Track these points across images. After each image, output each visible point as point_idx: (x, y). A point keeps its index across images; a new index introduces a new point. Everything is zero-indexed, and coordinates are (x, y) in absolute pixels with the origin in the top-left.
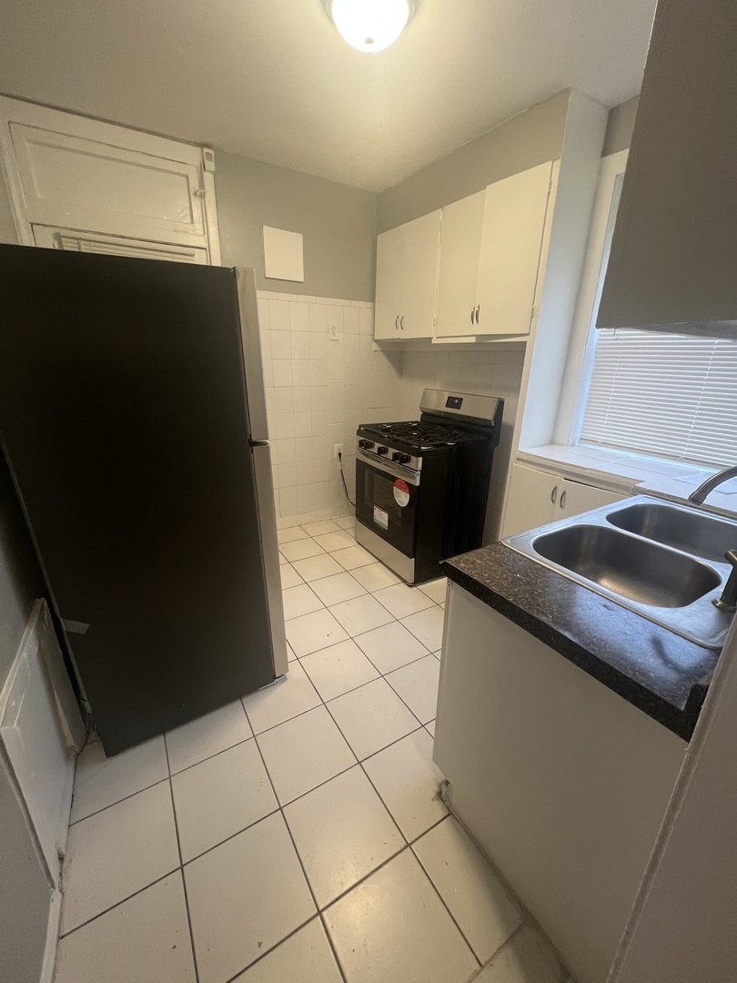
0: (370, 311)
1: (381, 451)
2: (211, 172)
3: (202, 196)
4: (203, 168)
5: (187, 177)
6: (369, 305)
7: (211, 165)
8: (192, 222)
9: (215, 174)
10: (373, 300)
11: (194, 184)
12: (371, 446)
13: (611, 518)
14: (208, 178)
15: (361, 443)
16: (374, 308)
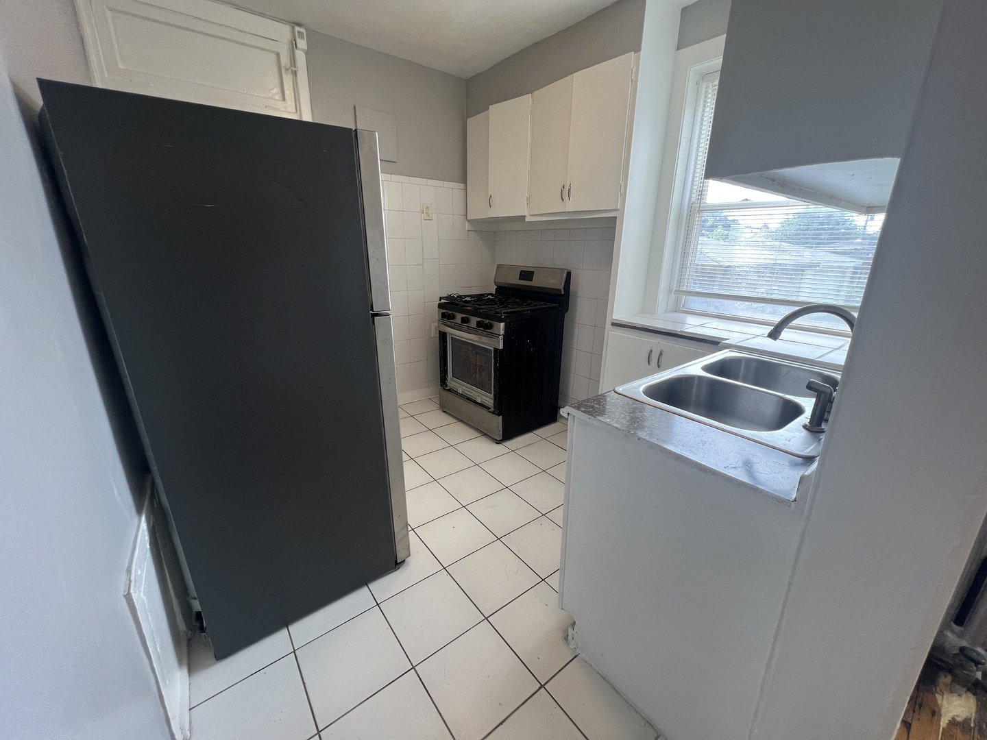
0: (463, 192)
1: (465, 321)
2: (303, 50)
3: (295, 73)
4: (294, 45)
5: (278, 55)
6: (462, 186)
7: (302, 44)
8: (284, 99)
9: (307, 53)
10: (464, 180)
11: (285, 60)
12: (453, 317)
13: (707, 368)
14: (301, 57)
15: (443, 315)
16: (466, 189)
